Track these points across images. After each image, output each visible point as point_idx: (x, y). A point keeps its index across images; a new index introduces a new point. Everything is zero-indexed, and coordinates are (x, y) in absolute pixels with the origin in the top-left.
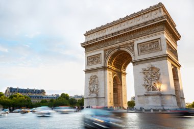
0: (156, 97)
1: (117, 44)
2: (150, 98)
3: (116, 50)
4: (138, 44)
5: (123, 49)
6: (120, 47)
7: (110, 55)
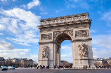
0: (86, 60)
1: (62, 29)
2: (83, 61)
3: (61, 33)
4: (75, 31)
5: (66, 33)
6: (64, 31)
7: (57, 35)
